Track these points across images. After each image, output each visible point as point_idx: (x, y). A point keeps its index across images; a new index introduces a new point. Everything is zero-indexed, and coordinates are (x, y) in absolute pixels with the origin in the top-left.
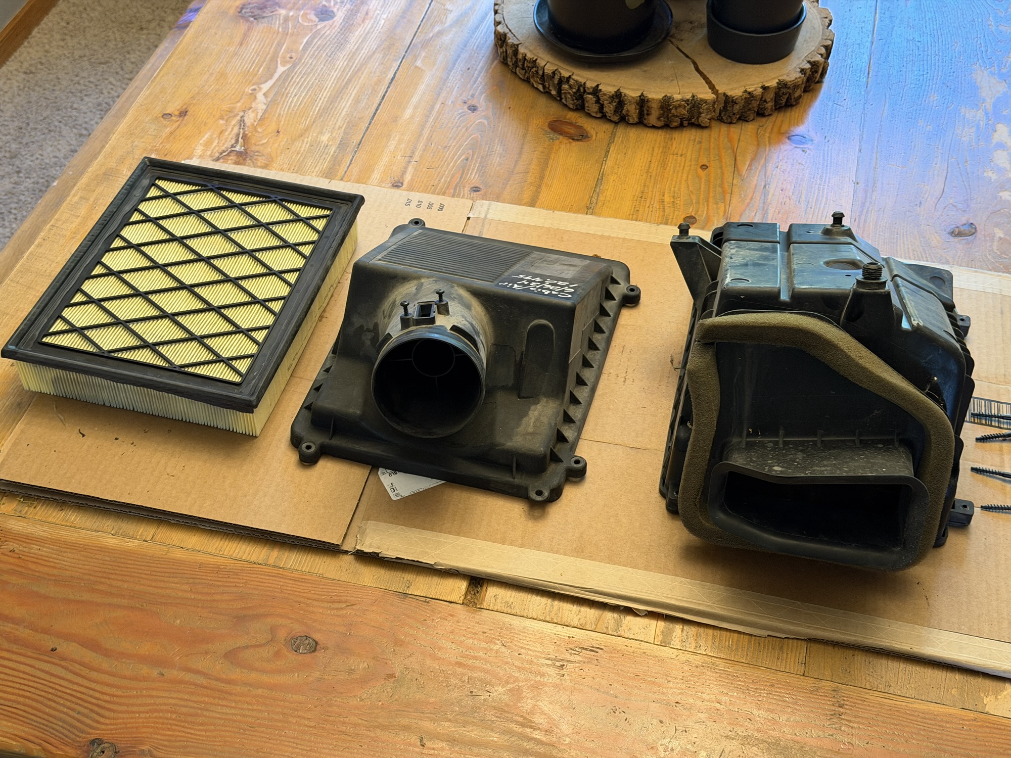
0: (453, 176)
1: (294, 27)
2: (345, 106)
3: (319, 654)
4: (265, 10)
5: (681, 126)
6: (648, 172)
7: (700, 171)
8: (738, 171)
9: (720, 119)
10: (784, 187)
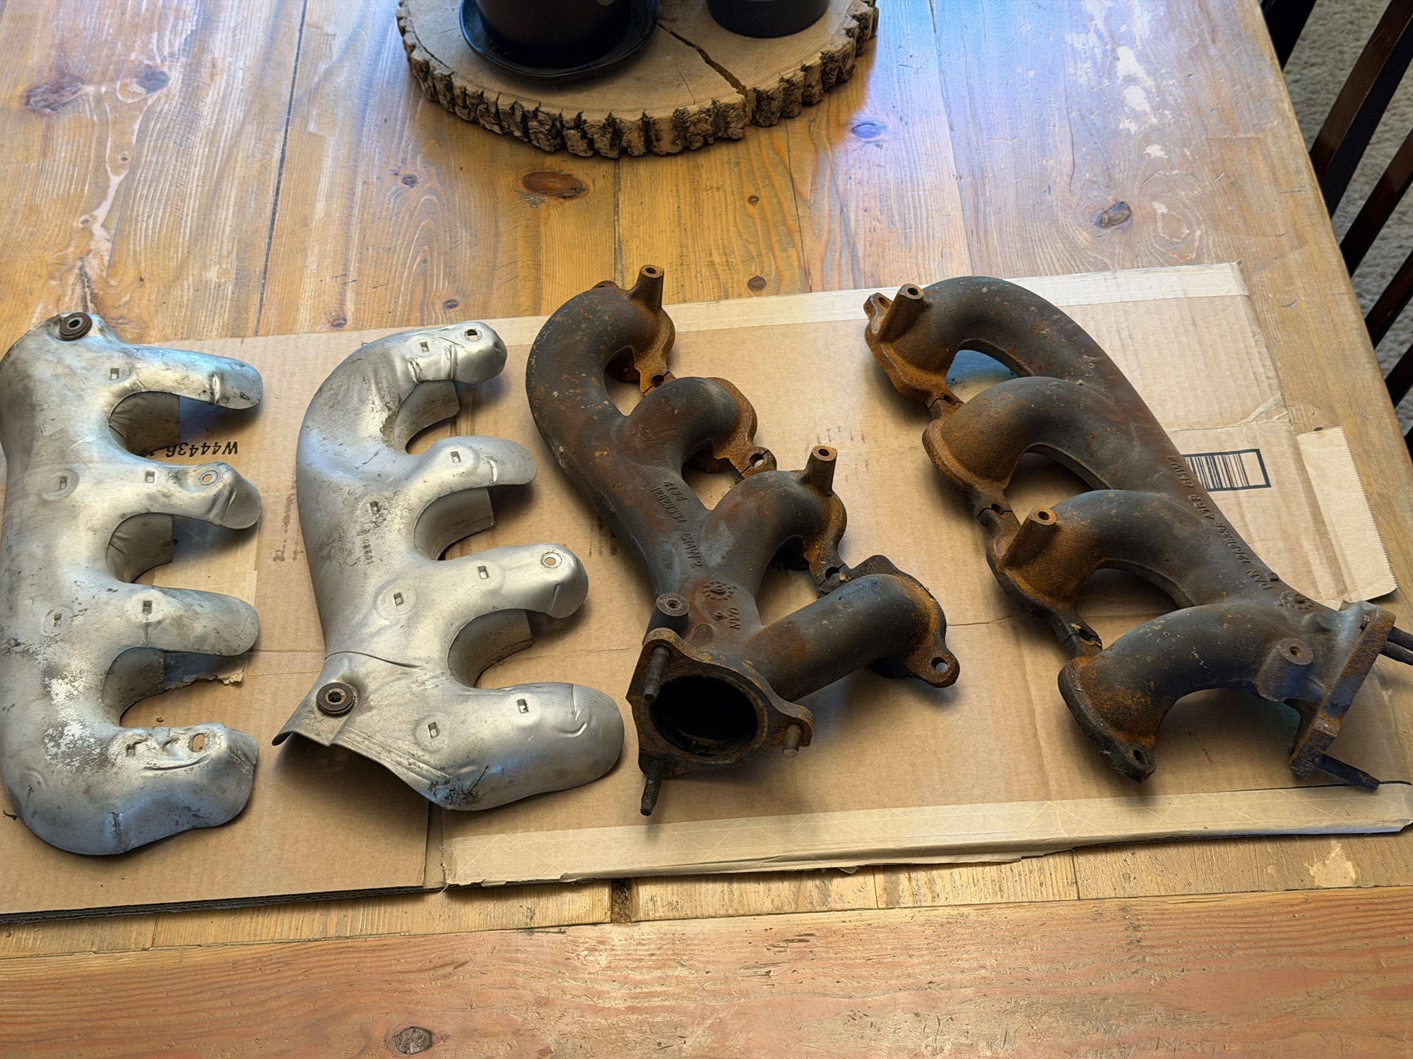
0: (413, 292)
1: (114, 109)
2: (226, 216)
3: (439, 1047)
4: (63, 92)
5: (706, 145)
6: (679, 224)
7: (748, 205)
8: (800, 194)
9: (755, 123)
10: (867, 204)
